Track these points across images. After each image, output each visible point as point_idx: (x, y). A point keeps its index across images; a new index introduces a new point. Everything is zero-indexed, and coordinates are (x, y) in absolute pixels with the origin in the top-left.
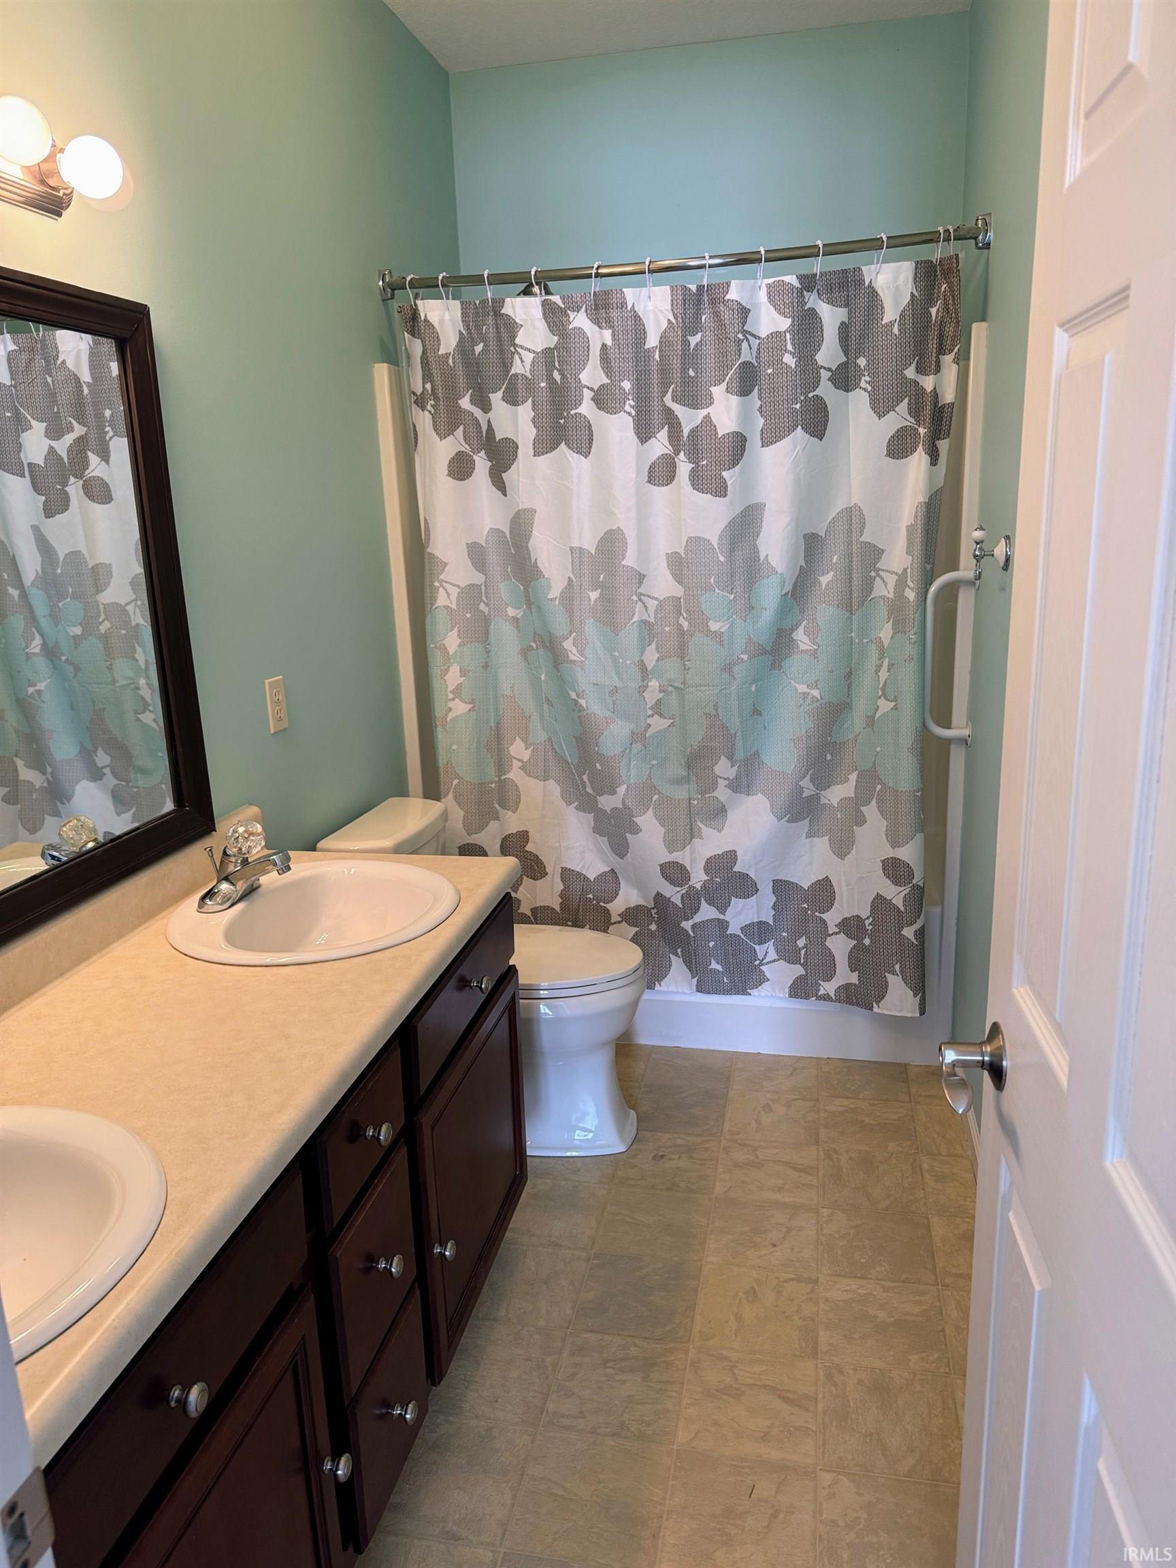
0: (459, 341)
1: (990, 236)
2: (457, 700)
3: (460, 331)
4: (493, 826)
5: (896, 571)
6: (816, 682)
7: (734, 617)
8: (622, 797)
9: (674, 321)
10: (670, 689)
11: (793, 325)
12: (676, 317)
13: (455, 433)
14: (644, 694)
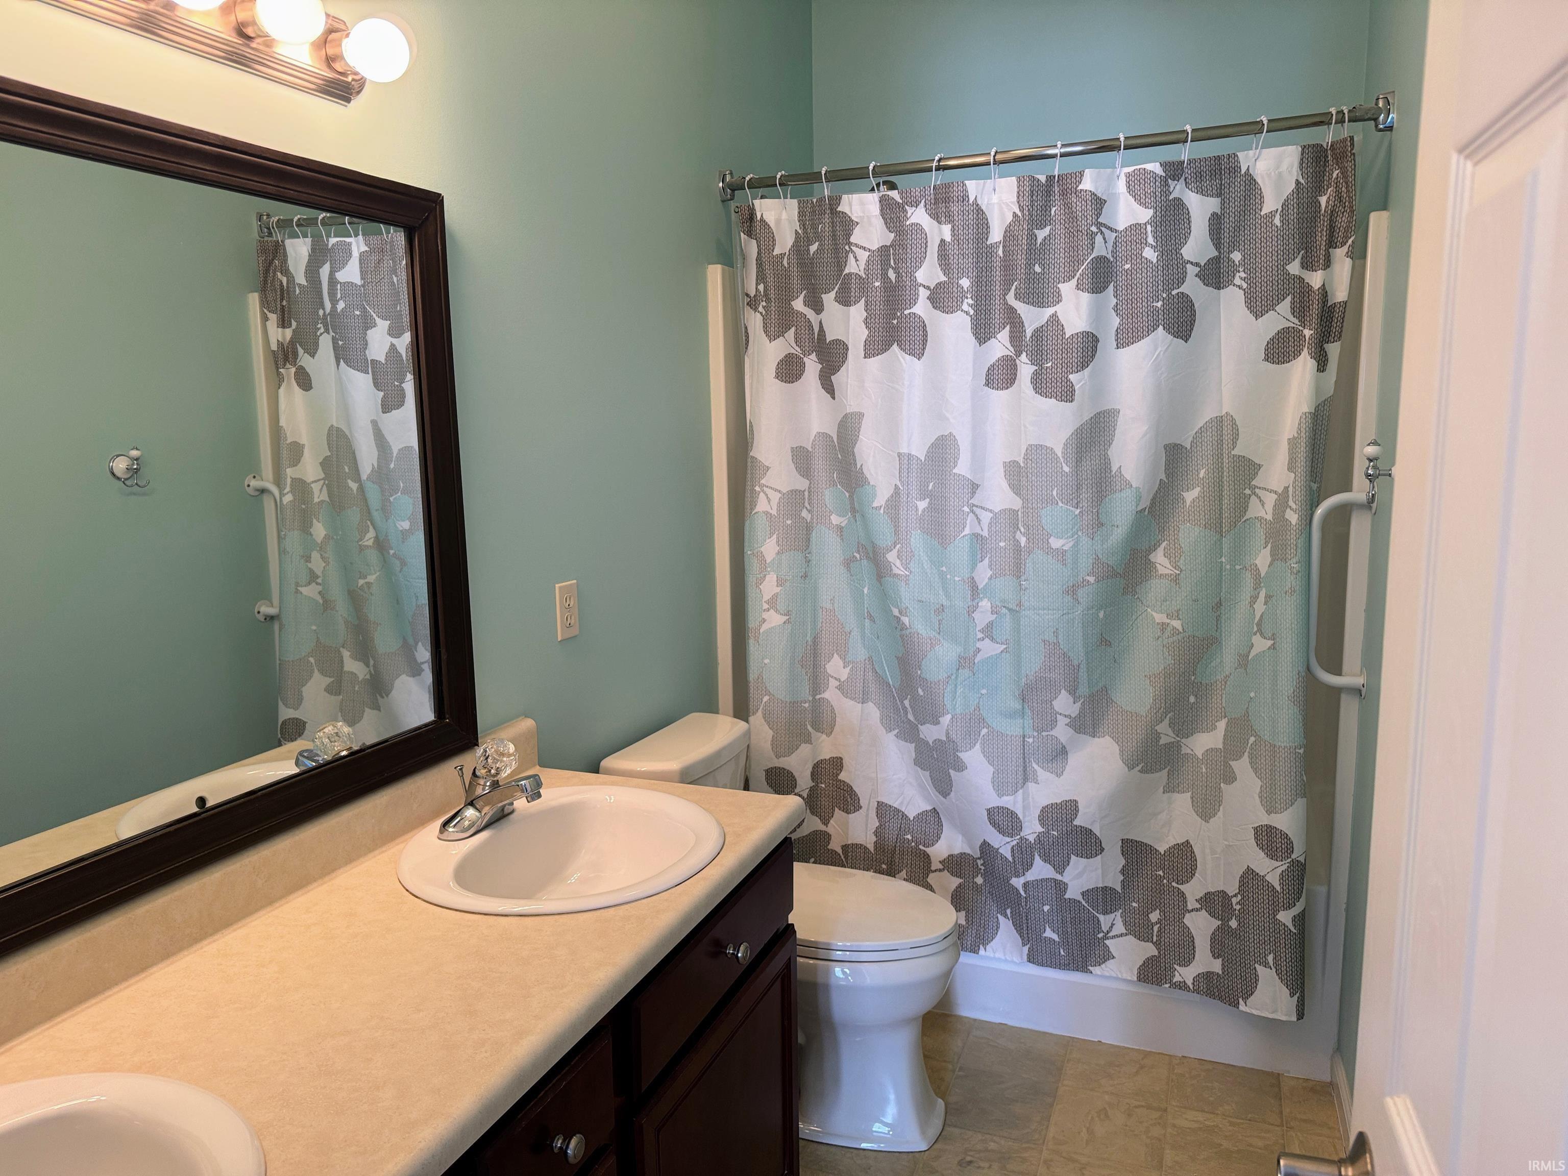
0: (795, 241)
1: (1393, 118)
2: (772, 611)
3: (796, 230)
4: (805, 750)
5: (1275, 489)
6: (1178, 611)
7: (1080, 533)
8: (946, 727)
9: (1020, 214)
10: (1004, 610)
11: (1155, 216)
12: (1021, 208)
13: (785, 335)
14: (973, 615)
